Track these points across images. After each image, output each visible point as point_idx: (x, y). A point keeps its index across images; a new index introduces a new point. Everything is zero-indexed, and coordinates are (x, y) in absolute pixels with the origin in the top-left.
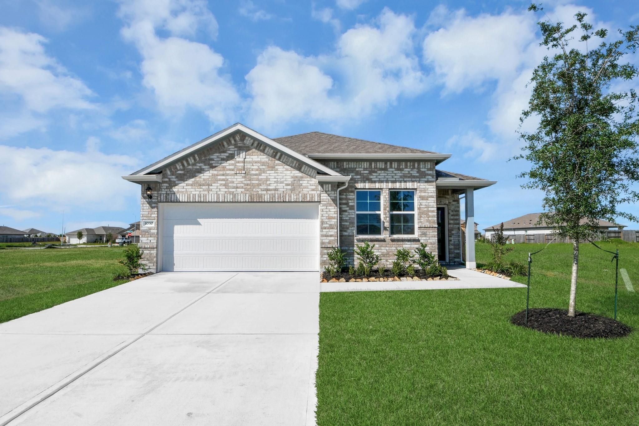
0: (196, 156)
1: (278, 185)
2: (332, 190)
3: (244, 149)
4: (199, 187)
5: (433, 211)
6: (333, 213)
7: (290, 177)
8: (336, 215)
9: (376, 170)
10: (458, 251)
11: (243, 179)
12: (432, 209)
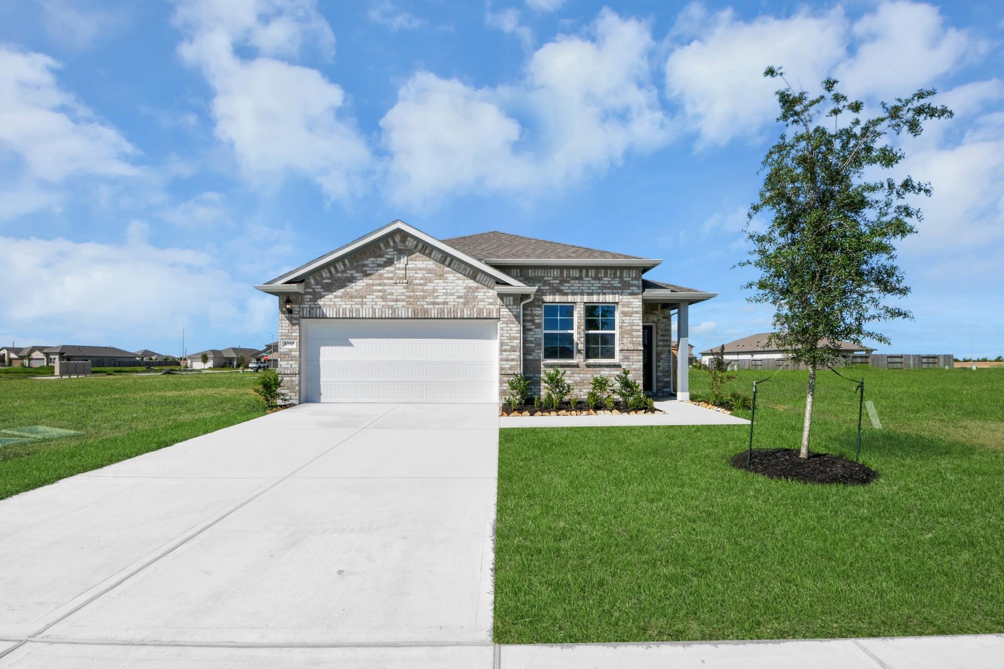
0: (346, 261)
1: (448, 297)
2: (514, 304)
3: (406, 252)
4: (350, 300)
5: (638, 331)
6: (515, 332)
7: (462, 288)
8: (519, 335)
9: (568, 279)
10: (668, 379)
11: (405, 290)
12: (637, 328)
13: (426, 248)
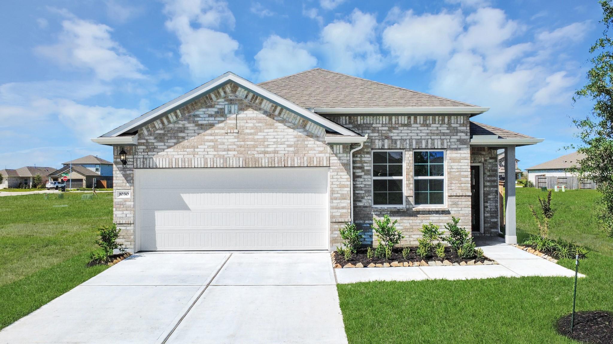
0: (178, 111)
1: (279, 146)
2: (343, 153)
3: (237, 102)
4: (182, 150)
5: (466, 177)
6: (346, 180)
7: (292, 137)
8: (349, 183)
9: (397, 126)
10: (495, 220)
11: (236, 140)
12: (466, 173)
13: (257, 97)
